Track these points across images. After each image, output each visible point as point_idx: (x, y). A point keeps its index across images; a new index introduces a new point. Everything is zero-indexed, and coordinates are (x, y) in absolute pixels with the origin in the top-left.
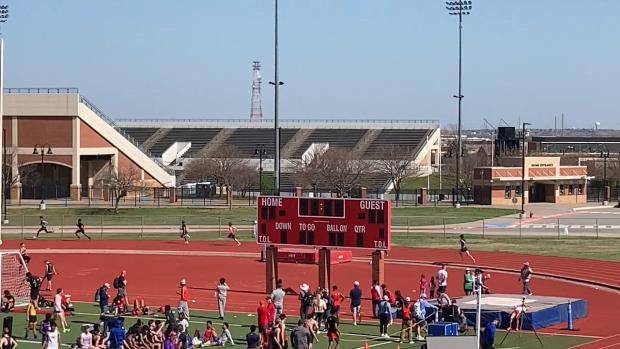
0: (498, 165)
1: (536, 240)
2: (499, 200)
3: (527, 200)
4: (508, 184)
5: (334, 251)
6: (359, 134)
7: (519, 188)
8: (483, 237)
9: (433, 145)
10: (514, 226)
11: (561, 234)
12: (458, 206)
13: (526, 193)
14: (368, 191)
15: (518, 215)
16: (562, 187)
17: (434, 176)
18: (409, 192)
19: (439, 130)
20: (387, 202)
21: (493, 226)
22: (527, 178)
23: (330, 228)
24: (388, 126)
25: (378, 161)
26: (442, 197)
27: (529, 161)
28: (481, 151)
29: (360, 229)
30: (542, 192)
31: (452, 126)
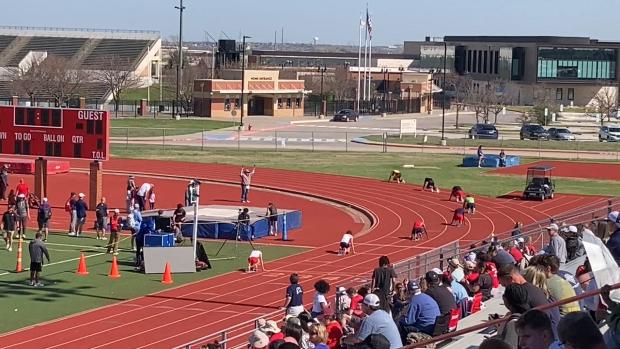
0: (218, 78)
1: (255, 152)
2: (218, 112)
3: (245, 113)
4: (228, 97)
5: (51, 161)
6: (78, 43)
7: (238, 101)
8: (202, 149)
9: (154, 56)
10: (233, 138)
11: (278, 147)
12: (178, 117)
13: (245, 106)
14: (87, 102)
15: (237, 128)
16: (280, 101)
17: (154, 87)
18: (129, 103)
19: (160, 41)
20: (105, 112)
21: (212, 138)
22: (246, 91)
23: (47, 138)
24: (109, 36)
25: (98, 71)
26: (162, 108)
27: (249, 74)
28: (202, 63)
29: (78, 139)
30: (260, 105)
31: (173, 37)
